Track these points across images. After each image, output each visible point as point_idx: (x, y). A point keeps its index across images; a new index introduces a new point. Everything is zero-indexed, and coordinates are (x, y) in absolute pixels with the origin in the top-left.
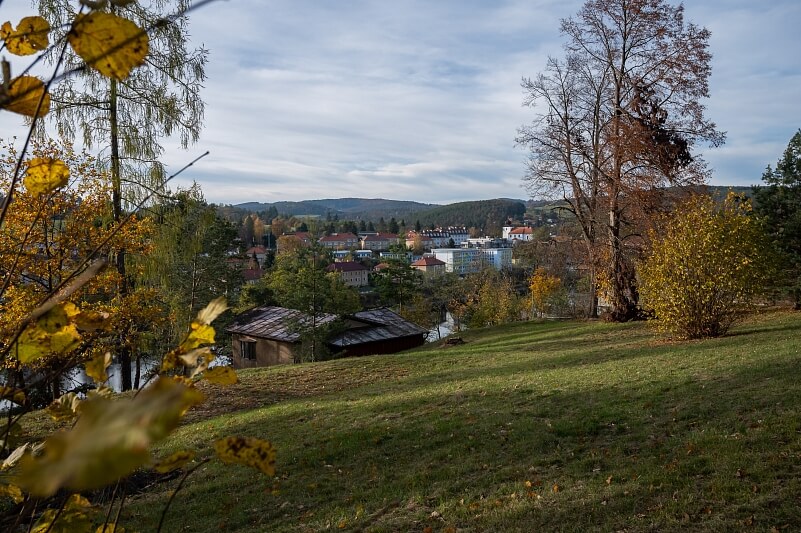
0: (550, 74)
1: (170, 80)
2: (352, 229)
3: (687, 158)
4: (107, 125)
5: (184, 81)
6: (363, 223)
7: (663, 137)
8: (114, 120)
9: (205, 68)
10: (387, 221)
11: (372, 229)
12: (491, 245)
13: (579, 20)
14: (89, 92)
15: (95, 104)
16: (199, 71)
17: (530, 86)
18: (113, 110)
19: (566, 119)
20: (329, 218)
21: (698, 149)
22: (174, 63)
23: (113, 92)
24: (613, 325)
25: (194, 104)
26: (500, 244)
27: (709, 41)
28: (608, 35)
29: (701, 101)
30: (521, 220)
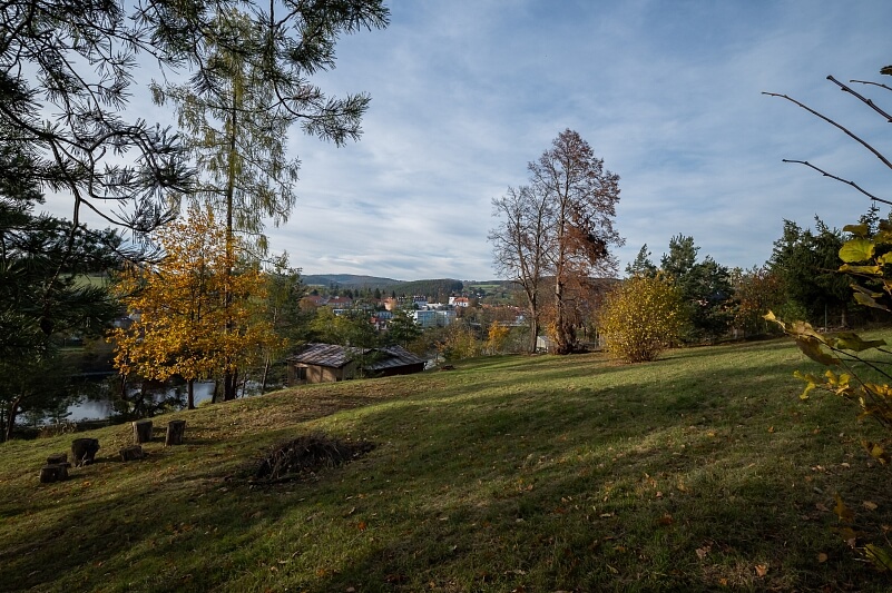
0: (509, 197)
1: (272, 180)
2: (349, 294)
3: (605, 252)
4: (225, 207)
5: (281, 180)
6: (356, 291)
7: (591, 238)
8: (230, 204)
9: (298, 172)
10: (373, 290)
11: (362, 296)
12: (441, 309)
13: (539, 163)
14: (213, 182)
15: (218, 191)
16: (293, 174)
17: (498, 204)
18: (230, 197)
19: (518, 226)
20: (332, 287)
21: (611, 247)
22: (276, 168)
23: (231, 185)
24: (559, 356)
25: (288, 196)
26: (449, 308)
27: (618, 182)
28: (556, 175)
29: (611, 218)
30: (461, 293)
